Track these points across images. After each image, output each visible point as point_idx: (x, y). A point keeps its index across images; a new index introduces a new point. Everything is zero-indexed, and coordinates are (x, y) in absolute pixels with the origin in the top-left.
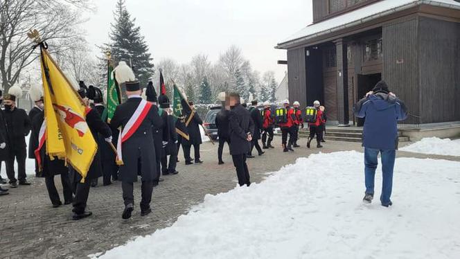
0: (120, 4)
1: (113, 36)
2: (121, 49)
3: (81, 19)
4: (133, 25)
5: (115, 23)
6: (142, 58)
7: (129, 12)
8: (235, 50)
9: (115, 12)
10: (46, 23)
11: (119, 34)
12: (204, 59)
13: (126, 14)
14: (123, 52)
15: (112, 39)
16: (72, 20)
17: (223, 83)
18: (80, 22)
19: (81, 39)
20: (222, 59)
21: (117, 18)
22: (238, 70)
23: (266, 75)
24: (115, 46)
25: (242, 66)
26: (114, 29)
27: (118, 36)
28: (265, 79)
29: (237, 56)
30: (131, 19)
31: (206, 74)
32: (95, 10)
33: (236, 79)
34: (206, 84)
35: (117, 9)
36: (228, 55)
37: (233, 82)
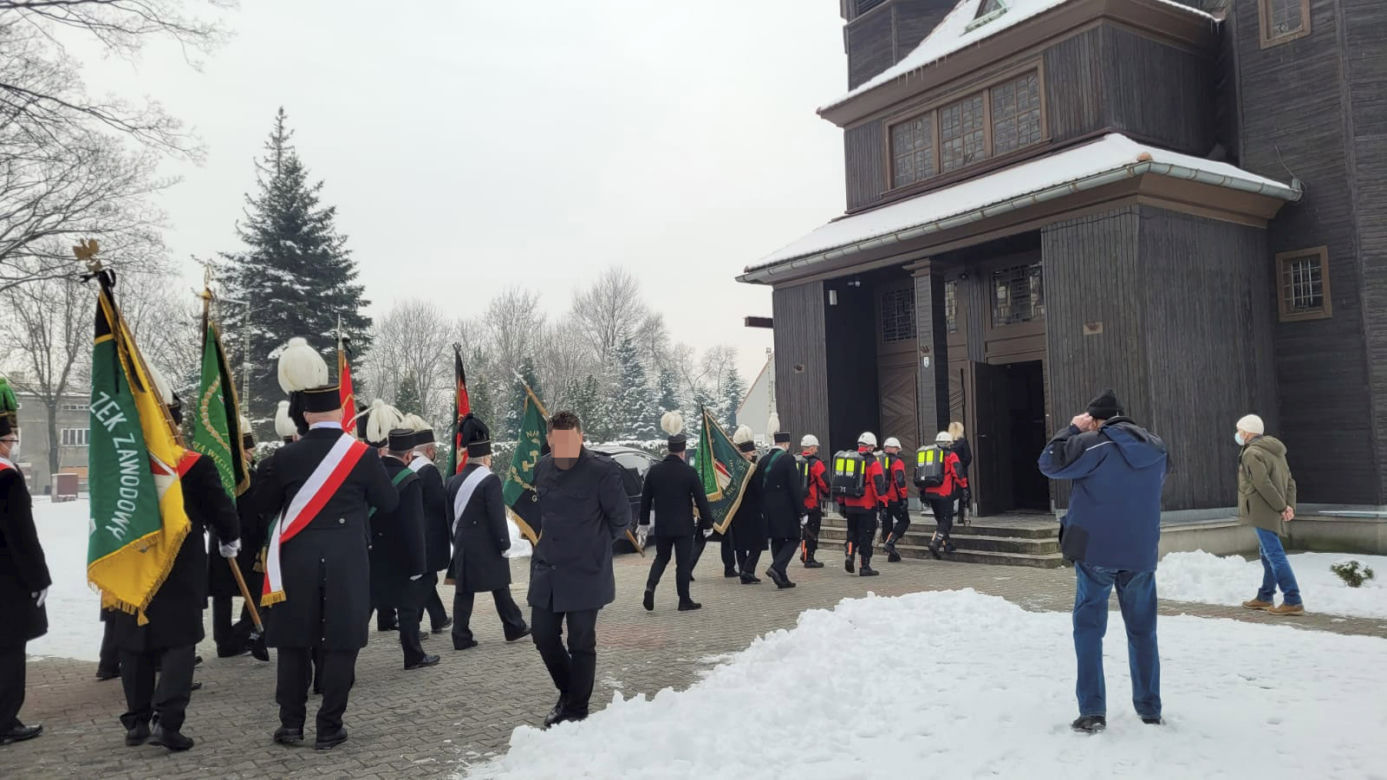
0: (278, 140)
1: (250, 232)
2: (271, 271)
3: (152, 178)
4: (314, 201)
5: (259, 193)
6: (338, 299)
7: (304, 161)
8: (620, 285)
9: (261, 162)
10: (42, 188)
11: (269, 225)
12: (527, 309)
13: (293, 170)
14: (278, 279)
15: (247, 239)
16: (126, 182)
17: (582, 380)
18: (150, 188)
19: (148, 237)
20: (581, 309)
21: (267, 179)
22: (628, 341)
23: (711, 358)
24: (255, 260)
25: (642, 331)
26: (254, 211)
27: (264, 232)
28: (708, 370)
29: (626, 299)
30: (308, 184)
31: (529, 351)
32: (198, 156)
33: (620, 368)
34: (531, 380)
35: (269, 153)
36: (597, 295)
37: (611, 377)
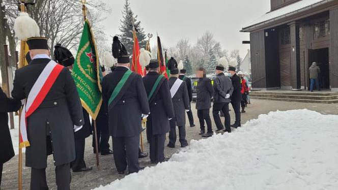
0: (127, 6)
1: (122, 29)
2: (127, 38)
3: (100, 18)
4: (135, 20)
5: (123, 20)
6: (142, 44)
7: (132, 11)
8: (209, 35)
9: (123, 12)
10: (79, 22)
11: (126, 27)
12: (186, 43)
13: (130, 13)
14: (129, 40)
15: (122, 31)
16: (95, 19)
17: (200, 60)
18: (100, 20)
19: (101, 32)
20: (199, 43)
21: (125, 16)
22: (211, 50)
23: (232, 53)
24: (124, 36)
25: (214, 47)
26: (122, 24)
27: (125, 29)
28: (232, 56)
29: (210, 39)
30: (134, 16)
31: (187, 54)
32: (110, 11)
33: (209, 57)
34: (188, 61)
35: (125, 10)
36: (203, 38)
37: (207, 59)
